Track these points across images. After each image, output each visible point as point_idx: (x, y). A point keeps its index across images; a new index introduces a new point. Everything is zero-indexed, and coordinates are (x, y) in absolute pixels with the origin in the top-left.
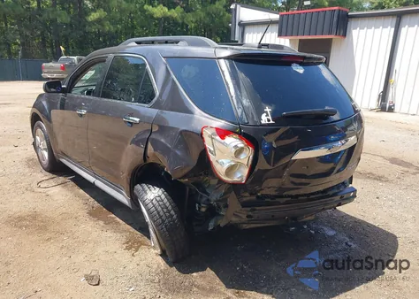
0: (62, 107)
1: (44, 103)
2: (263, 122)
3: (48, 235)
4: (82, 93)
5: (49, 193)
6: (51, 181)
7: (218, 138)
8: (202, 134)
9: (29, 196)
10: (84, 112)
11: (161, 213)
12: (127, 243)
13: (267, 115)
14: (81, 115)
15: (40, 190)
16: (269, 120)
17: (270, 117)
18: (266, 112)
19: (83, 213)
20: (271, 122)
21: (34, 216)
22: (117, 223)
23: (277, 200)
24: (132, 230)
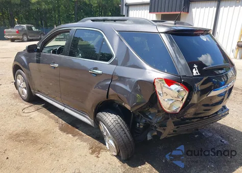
0: (38, 62)
1: (23, 58)
2: (194, 74)
3: (39, 146)
4: (49, 51)
5: (31, 116)
6: (31, 108)
7: (166, 85)
8: (154, 83)
9: (18, 119)
10: (56, 65)
11: (120, 131)
12: (92, 148)
13: (196, 70)
14: (54, 67)
15: (24, 114)
16: (197, 73)
17: (197, 71)
18: (195, 68)
19: (57, 129)
20: (199, 74)
21: (27, 133)
22: (81, 135)
23: (193, 120)
24: (92, 139)
